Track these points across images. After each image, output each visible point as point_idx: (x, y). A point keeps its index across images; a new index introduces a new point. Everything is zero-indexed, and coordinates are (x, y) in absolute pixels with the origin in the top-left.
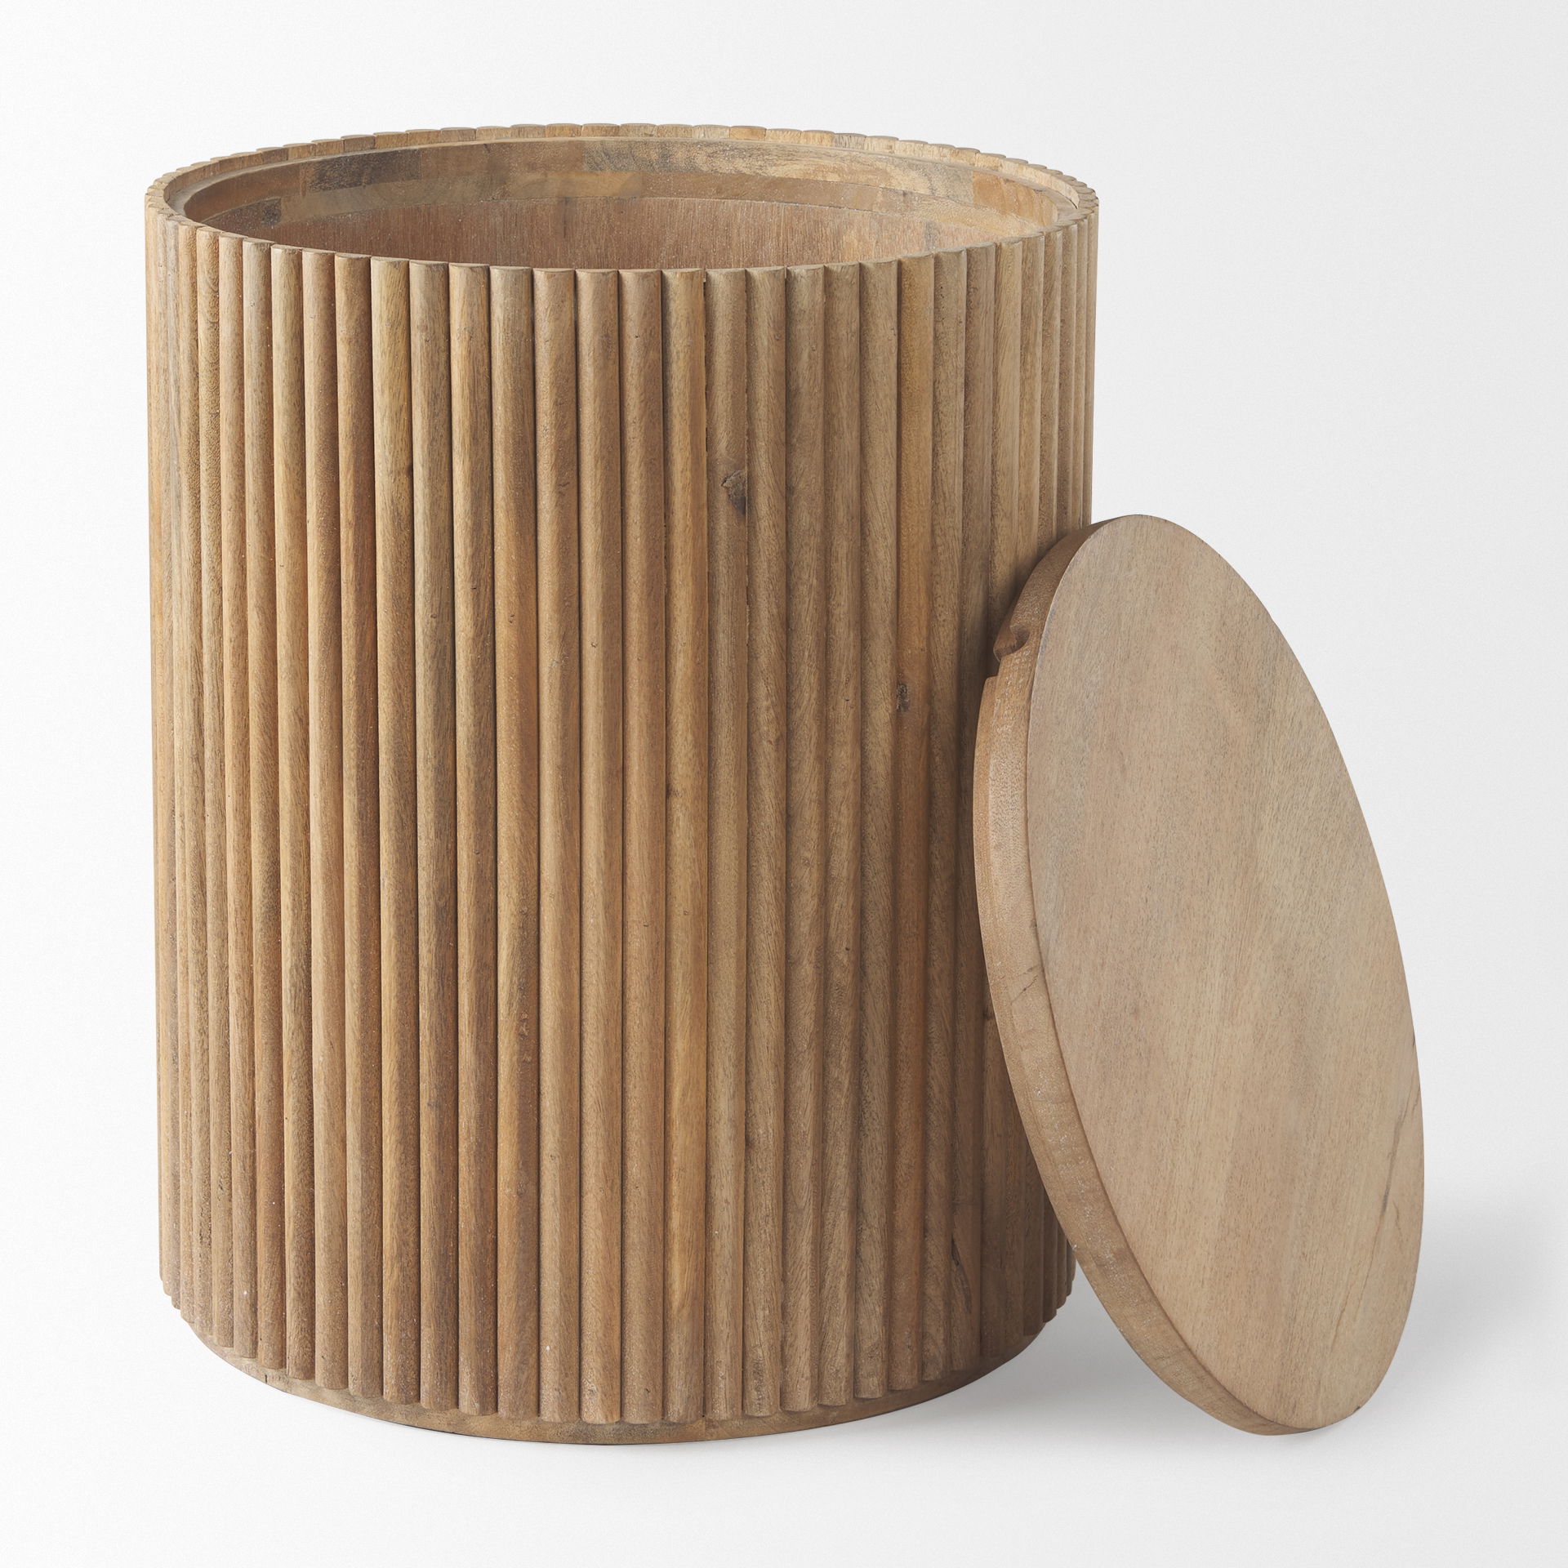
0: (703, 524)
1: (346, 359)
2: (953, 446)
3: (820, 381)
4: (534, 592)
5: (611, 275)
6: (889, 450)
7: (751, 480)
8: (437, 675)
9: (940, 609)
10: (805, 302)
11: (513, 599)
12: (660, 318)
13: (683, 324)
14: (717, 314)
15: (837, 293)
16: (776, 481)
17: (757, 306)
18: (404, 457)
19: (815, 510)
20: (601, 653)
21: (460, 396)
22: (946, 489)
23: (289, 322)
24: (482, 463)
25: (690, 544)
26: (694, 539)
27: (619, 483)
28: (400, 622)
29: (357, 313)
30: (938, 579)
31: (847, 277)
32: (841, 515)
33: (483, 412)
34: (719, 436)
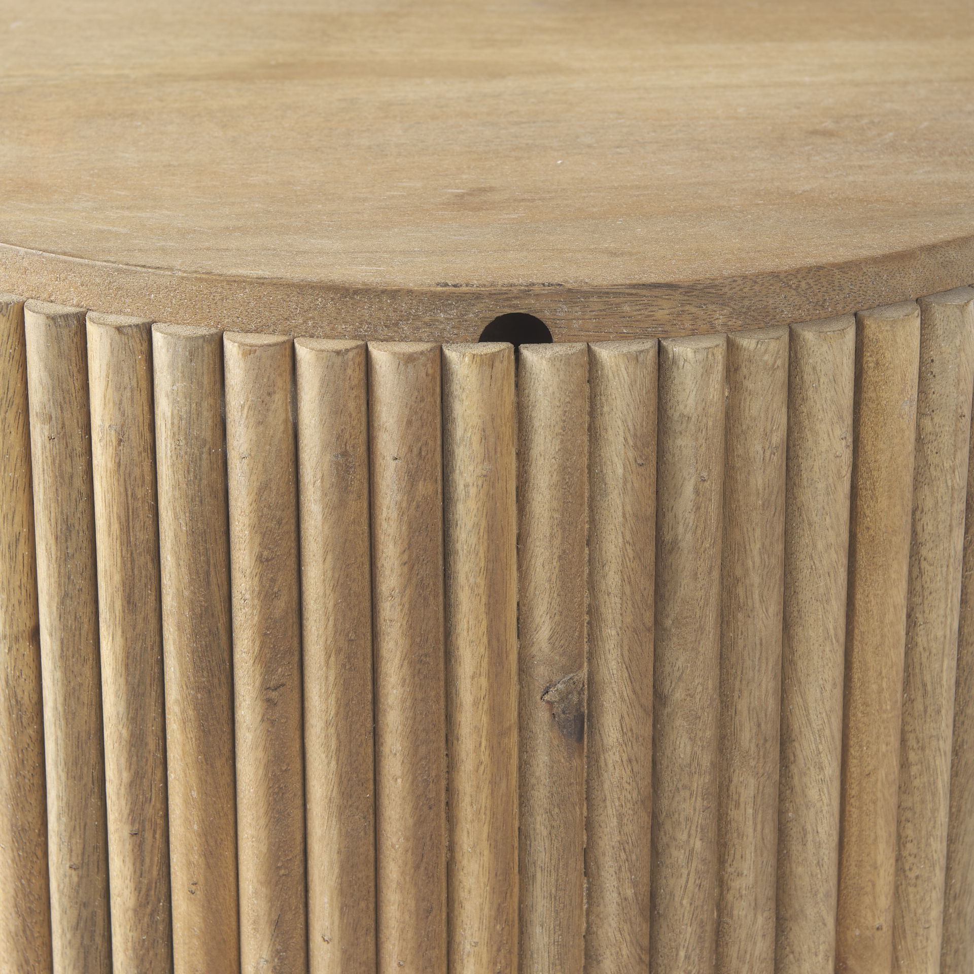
0: (510, 757)
2: (942, 612)
3: (713, 529)
4: (231, 847)
5: (351, 355)
6: (832, 632)
7: (592, 685)
8: (82, 955)
9: (911, 860)
10: (691, 402)
11: (195, 858)
12: (439, 426)
13: (476, 439)
14: (536, 423)
15: (749, 384)
16: (634, 692)
17: (606, 409)
18: (24, 614)
19: (700, 734)
20: (338, 954)
21: (106, 534)
22: (927, 678)
24: (144, 641)
25: (486, 791)
26: (494, 783)
27: (370, 687)
28: (25, 866)
30: (909, 814)
31: (766, 357)
32: (747, 737)
33: (144, 560)
34: (538, 619)
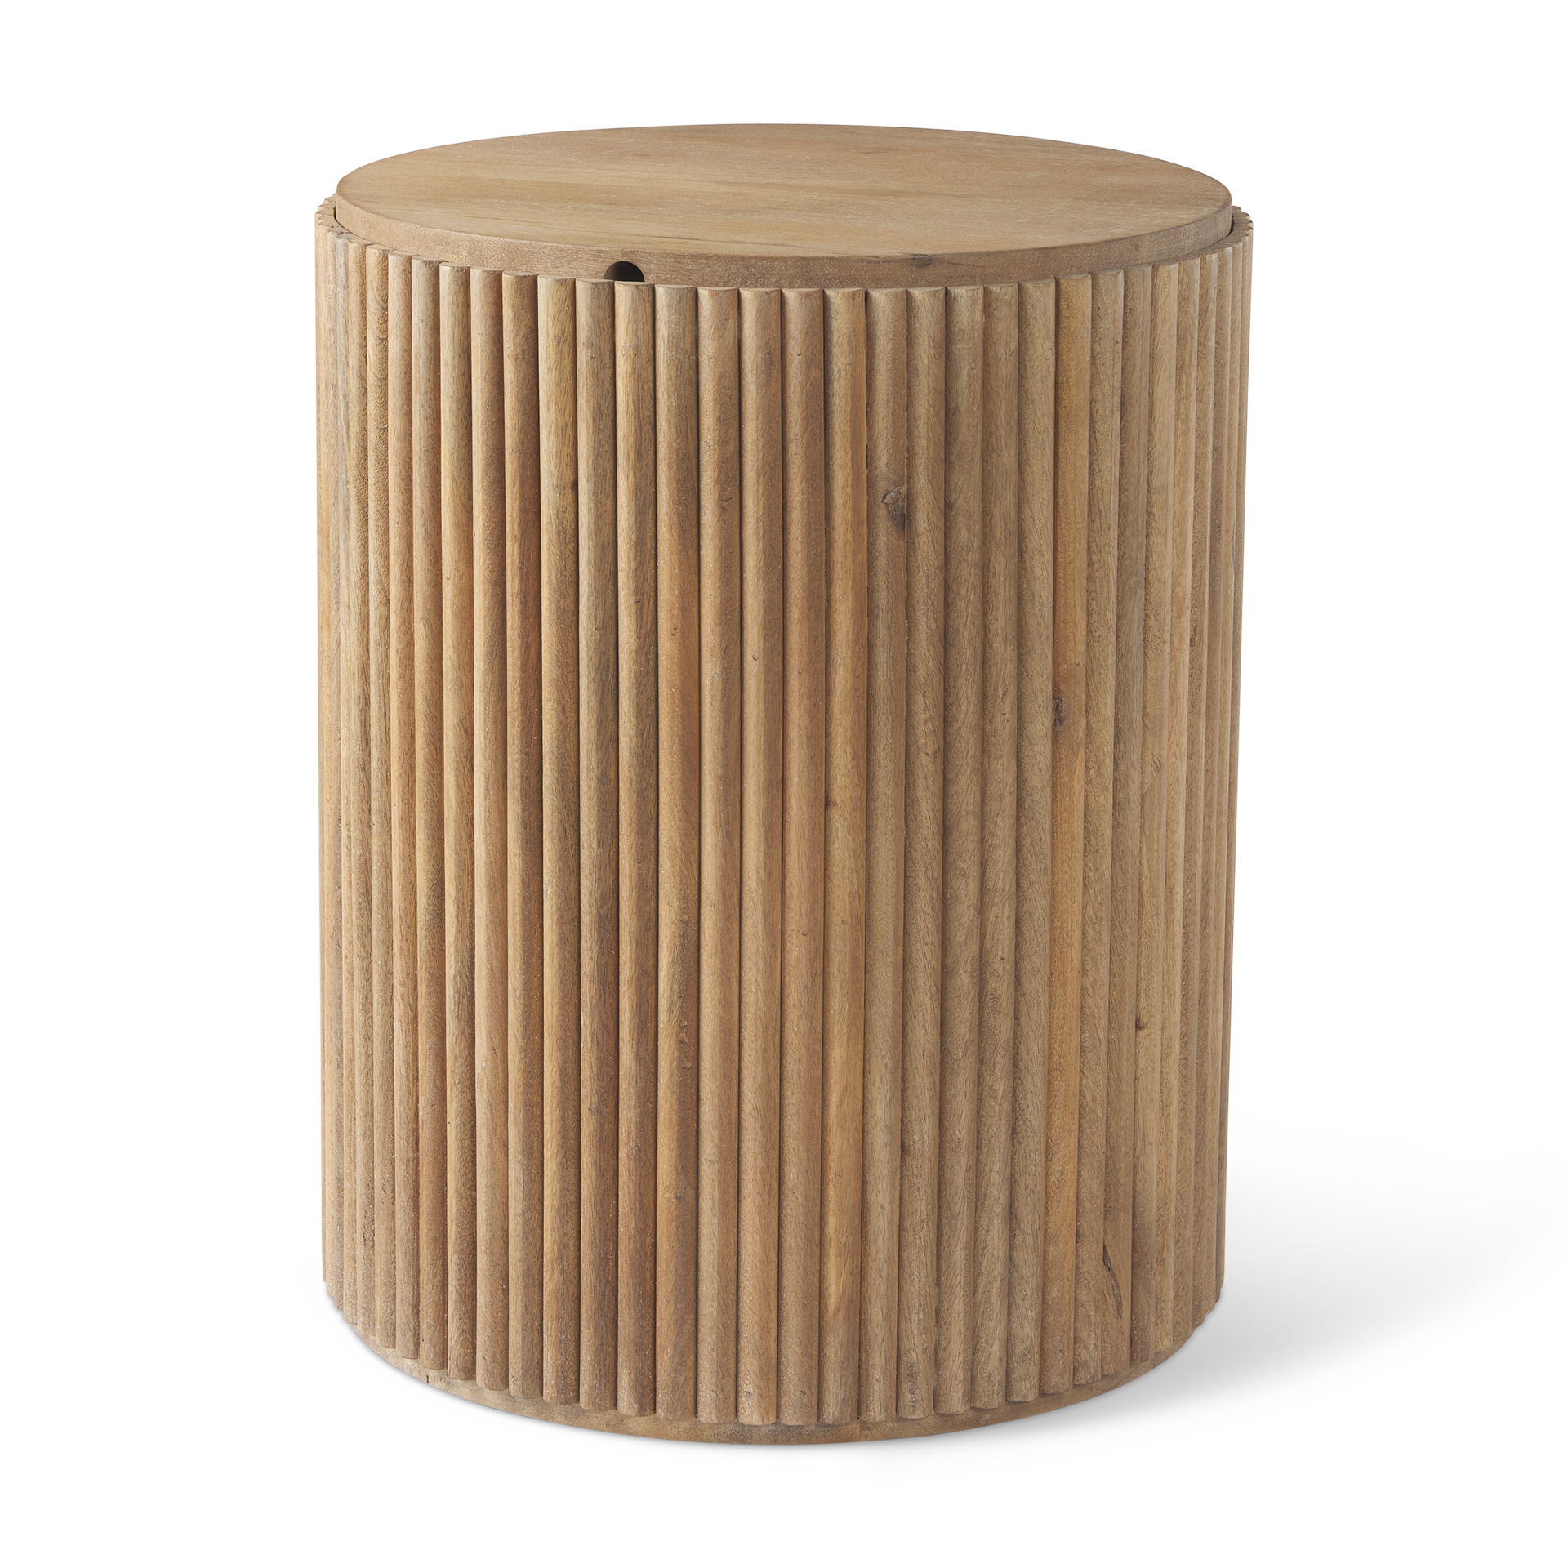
0: (864, 539)
1: (512, 375)
2: (1109, 464)
3: (978, 399)
4: (697, 605)
5: (774, 294)
6: (1047, 469)
7: (910, 497)
8: (601, 686)
9: (1095, 625)
10: (965, 321)
11: (676, 612)
12: (822, 337)
13: (845, 342)
14: (878, 333)
15: (996, 313)
16: (935, 498)
17: (917, 325)
18: (569, 473)
19: (973, 527)
20: (762, 667)
21: (625, 413)
22: (1102, 507)
23: (457, 338)
24: (646, 479)
25: (850, 559)
26: (854, 554)
27: (781, 499)
28: (564, 635)
29: (523, 329)
30: (1093, 595)
31: (1006, 297)
32: (999, 531)
33: (648, 428)
34: (879, 453)
